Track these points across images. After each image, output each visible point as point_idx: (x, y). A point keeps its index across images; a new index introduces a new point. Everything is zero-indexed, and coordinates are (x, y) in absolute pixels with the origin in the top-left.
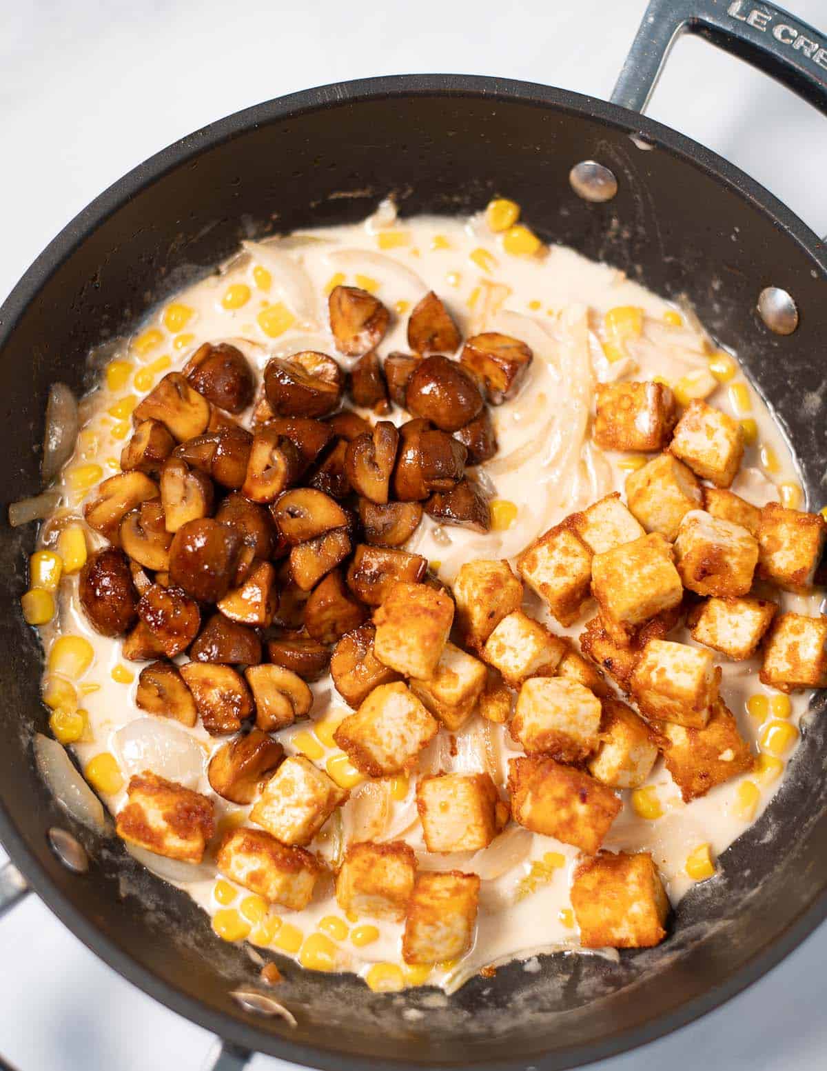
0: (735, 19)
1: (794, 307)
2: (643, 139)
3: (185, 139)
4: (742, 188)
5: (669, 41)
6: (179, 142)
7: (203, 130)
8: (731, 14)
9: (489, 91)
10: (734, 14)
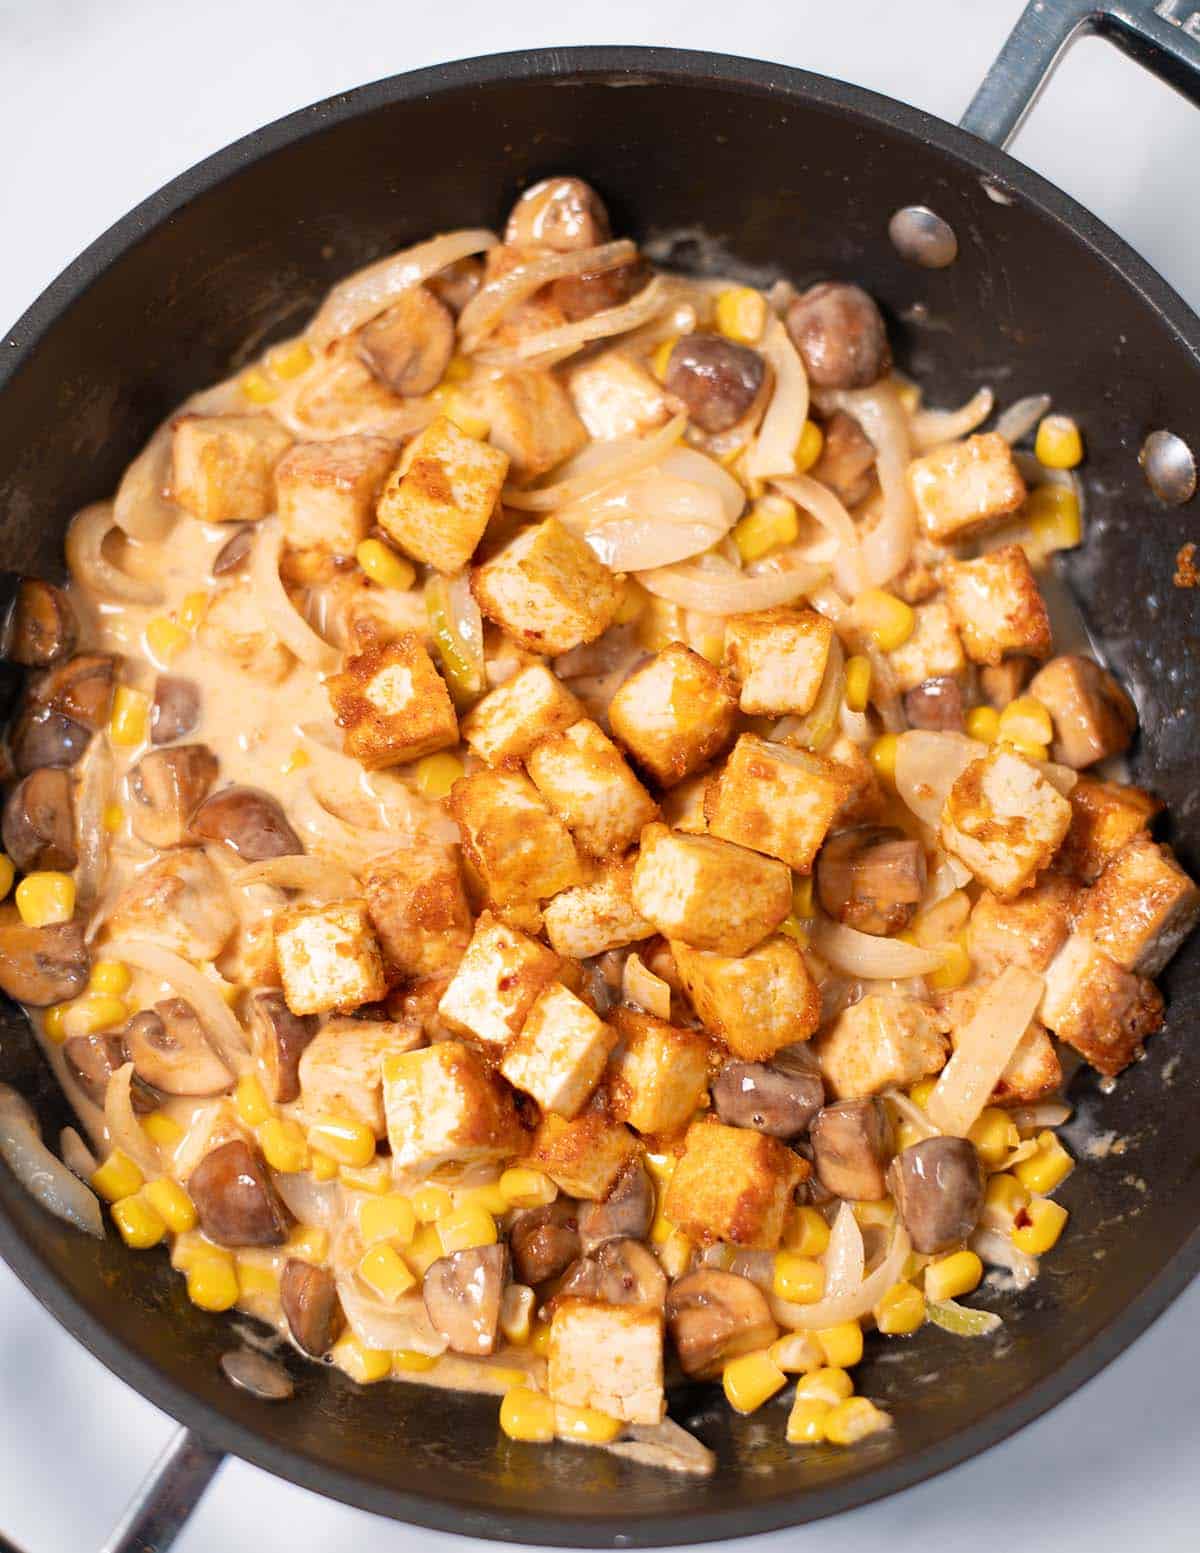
0: (1166, 22)
1: (1193, 466)
2: (999, 188)
3: (318, 104)
4: (1135, 280)
5: (1061, 42)
6: (309, 108)
7: (348, 95)
8: (1159, 13)
9: (778, 87)
10: (1164, 16)
